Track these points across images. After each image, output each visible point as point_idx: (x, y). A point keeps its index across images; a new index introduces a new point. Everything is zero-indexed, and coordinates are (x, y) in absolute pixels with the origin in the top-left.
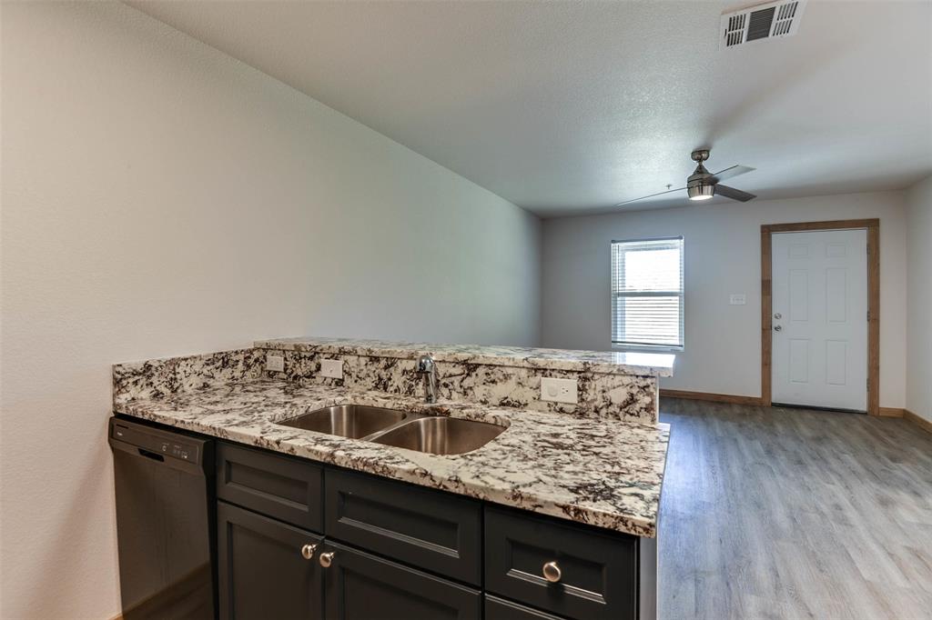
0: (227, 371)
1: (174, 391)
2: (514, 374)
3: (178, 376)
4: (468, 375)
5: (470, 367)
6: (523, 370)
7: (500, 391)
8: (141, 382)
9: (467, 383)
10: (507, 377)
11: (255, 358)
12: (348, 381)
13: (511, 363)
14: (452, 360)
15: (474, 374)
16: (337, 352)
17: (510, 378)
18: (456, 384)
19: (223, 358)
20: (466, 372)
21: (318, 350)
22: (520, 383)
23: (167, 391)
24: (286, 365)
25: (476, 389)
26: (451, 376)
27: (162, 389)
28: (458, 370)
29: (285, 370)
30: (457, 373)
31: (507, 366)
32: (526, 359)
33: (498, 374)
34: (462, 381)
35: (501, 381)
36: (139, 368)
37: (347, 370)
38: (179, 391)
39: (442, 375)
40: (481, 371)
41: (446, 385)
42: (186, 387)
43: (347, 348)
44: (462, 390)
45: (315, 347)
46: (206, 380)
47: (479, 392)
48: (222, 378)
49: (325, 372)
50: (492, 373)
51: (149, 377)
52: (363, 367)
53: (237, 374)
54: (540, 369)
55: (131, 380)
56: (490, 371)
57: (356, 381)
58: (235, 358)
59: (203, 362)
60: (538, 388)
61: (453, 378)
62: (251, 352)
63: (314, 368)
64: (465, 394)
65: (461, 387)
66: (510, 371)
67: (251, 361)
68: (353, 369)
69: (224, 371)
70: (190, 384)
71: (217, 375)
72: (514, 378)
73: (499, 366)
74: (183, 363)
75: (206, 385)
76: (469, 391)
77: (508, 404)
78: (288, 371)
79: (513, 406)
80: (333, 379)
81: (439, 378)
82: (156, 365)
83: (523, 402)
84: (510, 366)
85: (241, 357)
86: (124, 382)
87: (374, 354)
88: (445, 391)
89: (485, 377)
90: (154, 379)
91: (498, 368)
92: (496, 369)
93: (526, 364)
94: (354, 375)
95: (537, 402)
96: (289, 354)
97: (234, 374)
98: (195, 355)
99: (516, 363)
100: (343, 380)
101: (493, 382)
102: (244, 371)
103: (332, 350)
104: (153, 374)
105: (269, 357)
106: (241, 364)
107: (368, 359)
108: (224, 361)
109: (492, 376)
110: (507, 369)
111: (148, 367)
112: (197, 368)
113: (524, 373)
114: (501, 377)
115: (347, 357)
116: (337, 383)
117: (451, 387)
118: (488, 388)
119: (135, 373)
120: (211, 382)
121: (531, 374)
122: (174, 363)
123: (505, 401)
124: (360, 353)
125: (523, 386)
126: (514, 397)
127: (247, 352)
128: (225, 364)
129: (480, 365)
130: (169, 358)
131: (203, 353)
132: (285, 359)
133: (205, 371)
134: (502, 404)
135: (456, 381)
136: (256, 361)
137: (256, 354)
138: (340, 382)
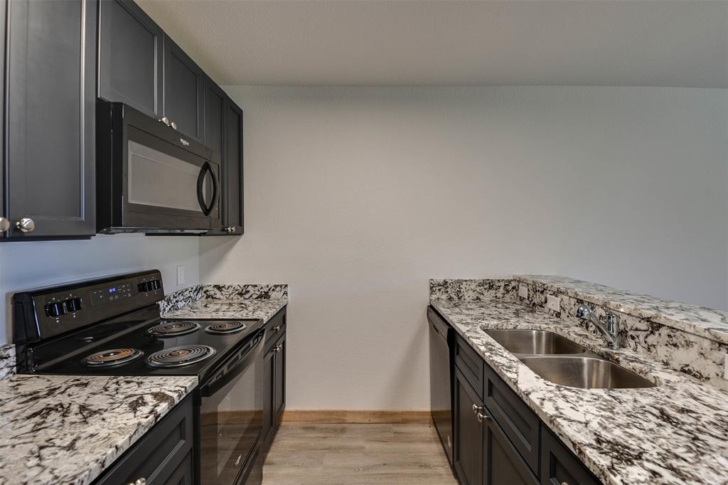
0: (492, 292)
1: (460, 298)
2: (696, 343)
3: (462, 290)
4: (652, 332)
5: (655, 327)
6: (705, 340)
7: (681, 356)
8: (442, 290)
9: (651, 339)
10: (688, 344)
11: (511, 286)
12: (563, 315)
13: (692, 330)
14: (637, 315)
15: (657, 333)
16: (556, 290)
17: (693, 346)
18: (642, 338)
19: (489, 283)
20: (650, 329)
21: (545, 287)
22: (702, 354)
23: (455, 298)
24: (529, 294)
25: (658, 348)
26: (637, 330)
27: (453, 295)
28: (643, 326)
29: (528, 298)
30: (642, 328)
31: (687, 332)
32: (708, 329)
33: (679, 339)
34: (646, 337)
35: (683, 346)
36: (441, 282)
37: (563, 306)
38: (462, 298)
39: (629, 328)
40: (664, 331)
41: (633, 338)
42: (466, 297)
43: (562, 289)
44: (646, 346)
45: (544, 284)
46: (478, 295)
47: (662, 352)
48: (488, 296)
49: (549, 305)
50: (674, 336)
51: (446, 288)
52: (572, 306)
53: (499, 295)
54: (725, 344)
55: (437, 288)
56: (672, 334)
57: (568, 317)
58: (498, 284)
59: (477, 284)
60: (721, 364)
61: (639, 332)
62: (510, 282)
63: (543, 301)
64: (649, 349)
65: (646, 342)
66: (692, 338)
67: (510, 288)
68: (566, 307)
69: (490, 291)
70: (469, 295)
71: (485, 293)
72: (696, 346)
73: (682, 331)
74: (464, 283)
75: (478, 298)
76: (652, 348)
77: (689, 372)
78: (530, 299)
79: (694, 375)
80: (555, 311)
81: (627, 330)
82: (450, 282)
83: (705, 375)
84: (691, 333)
85: (502, 284)
86: (434, 289)
87: (578, 297)
88: (632, 343)
89: (667, 339)
90: (449, 290)
91: (680, 332)
92: (678, 333)
93: (707, 335)
94: (567, 311)
95: (720, 379)
96: (530, 287)
97: (497, 294)
98: (472, 279)
99: (697, 332)
100: (560, 313)
101: (675, 345)
102: (504, 294)
103: (553, 289)
104: (448, 287)
105: (520, 287)
106: (502, 289)
107: (576, 300)
108: (491, 285)
109: (674, 339)
110: (689, 335)
111: (446, 282)
112: (473, 287)
113: (706, 344)
114: (683, 343)
115: (563, 296)
116: (556, 315)
117: (637, 340)
118: (670, 350)
119: (439, 285)
120: (481, 297)
121: (714, 347)
122: (460, 282)
123: (686, 369)
124: (570, 294)
125: (706, 358)
126: (696, 366)
127: (506, 281)
128: (491, 287)
129: (663, 325)
130: (457, 279)
131: (477, 279)
132: (528, 290)
133: (478, 290)
134: (683, 371)
135: (642, 335)
136: (514, 288)
137: (513, 284)
138: (558, 315)
